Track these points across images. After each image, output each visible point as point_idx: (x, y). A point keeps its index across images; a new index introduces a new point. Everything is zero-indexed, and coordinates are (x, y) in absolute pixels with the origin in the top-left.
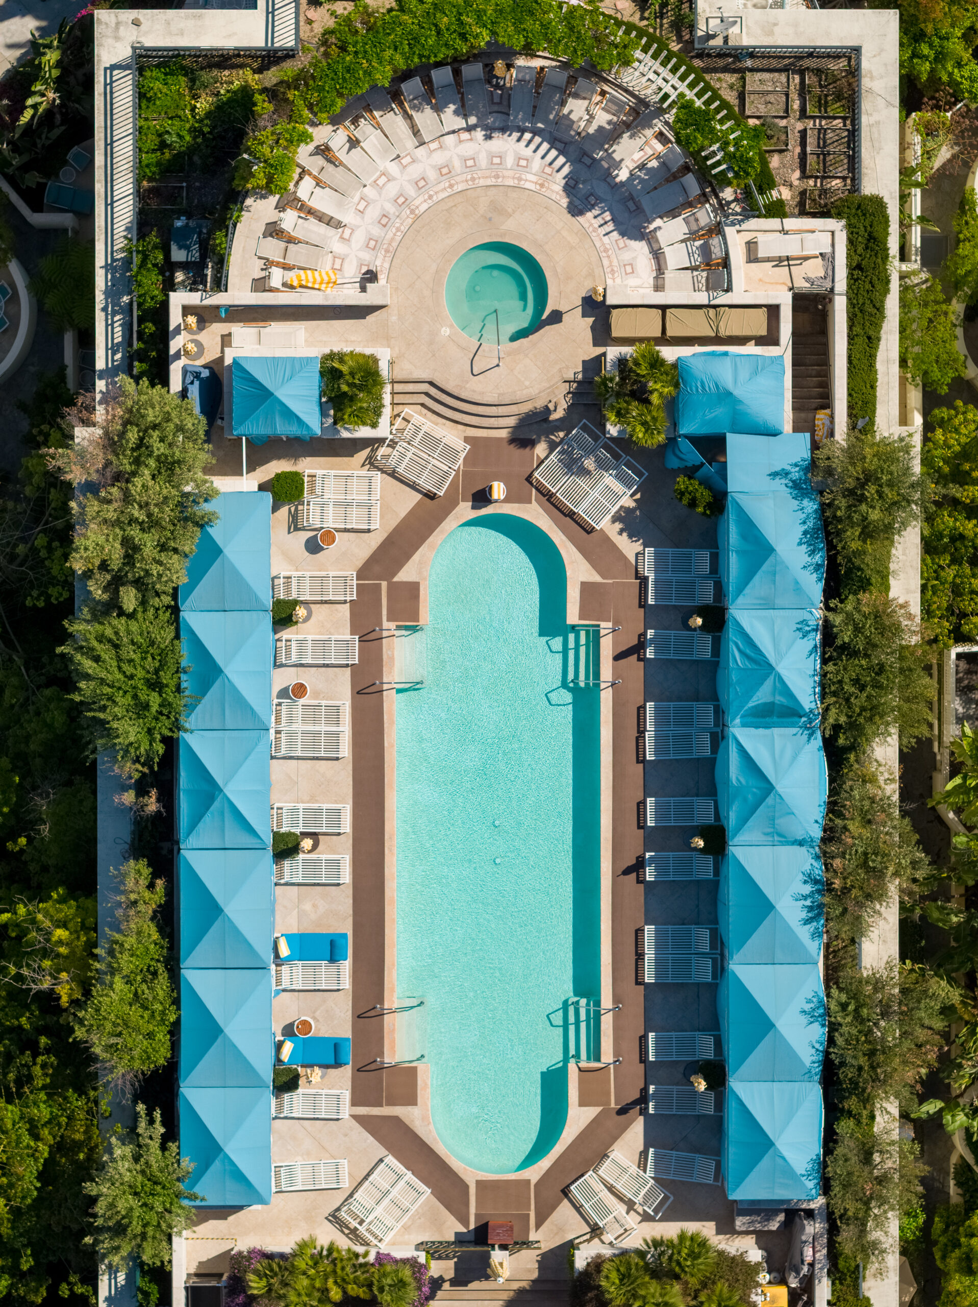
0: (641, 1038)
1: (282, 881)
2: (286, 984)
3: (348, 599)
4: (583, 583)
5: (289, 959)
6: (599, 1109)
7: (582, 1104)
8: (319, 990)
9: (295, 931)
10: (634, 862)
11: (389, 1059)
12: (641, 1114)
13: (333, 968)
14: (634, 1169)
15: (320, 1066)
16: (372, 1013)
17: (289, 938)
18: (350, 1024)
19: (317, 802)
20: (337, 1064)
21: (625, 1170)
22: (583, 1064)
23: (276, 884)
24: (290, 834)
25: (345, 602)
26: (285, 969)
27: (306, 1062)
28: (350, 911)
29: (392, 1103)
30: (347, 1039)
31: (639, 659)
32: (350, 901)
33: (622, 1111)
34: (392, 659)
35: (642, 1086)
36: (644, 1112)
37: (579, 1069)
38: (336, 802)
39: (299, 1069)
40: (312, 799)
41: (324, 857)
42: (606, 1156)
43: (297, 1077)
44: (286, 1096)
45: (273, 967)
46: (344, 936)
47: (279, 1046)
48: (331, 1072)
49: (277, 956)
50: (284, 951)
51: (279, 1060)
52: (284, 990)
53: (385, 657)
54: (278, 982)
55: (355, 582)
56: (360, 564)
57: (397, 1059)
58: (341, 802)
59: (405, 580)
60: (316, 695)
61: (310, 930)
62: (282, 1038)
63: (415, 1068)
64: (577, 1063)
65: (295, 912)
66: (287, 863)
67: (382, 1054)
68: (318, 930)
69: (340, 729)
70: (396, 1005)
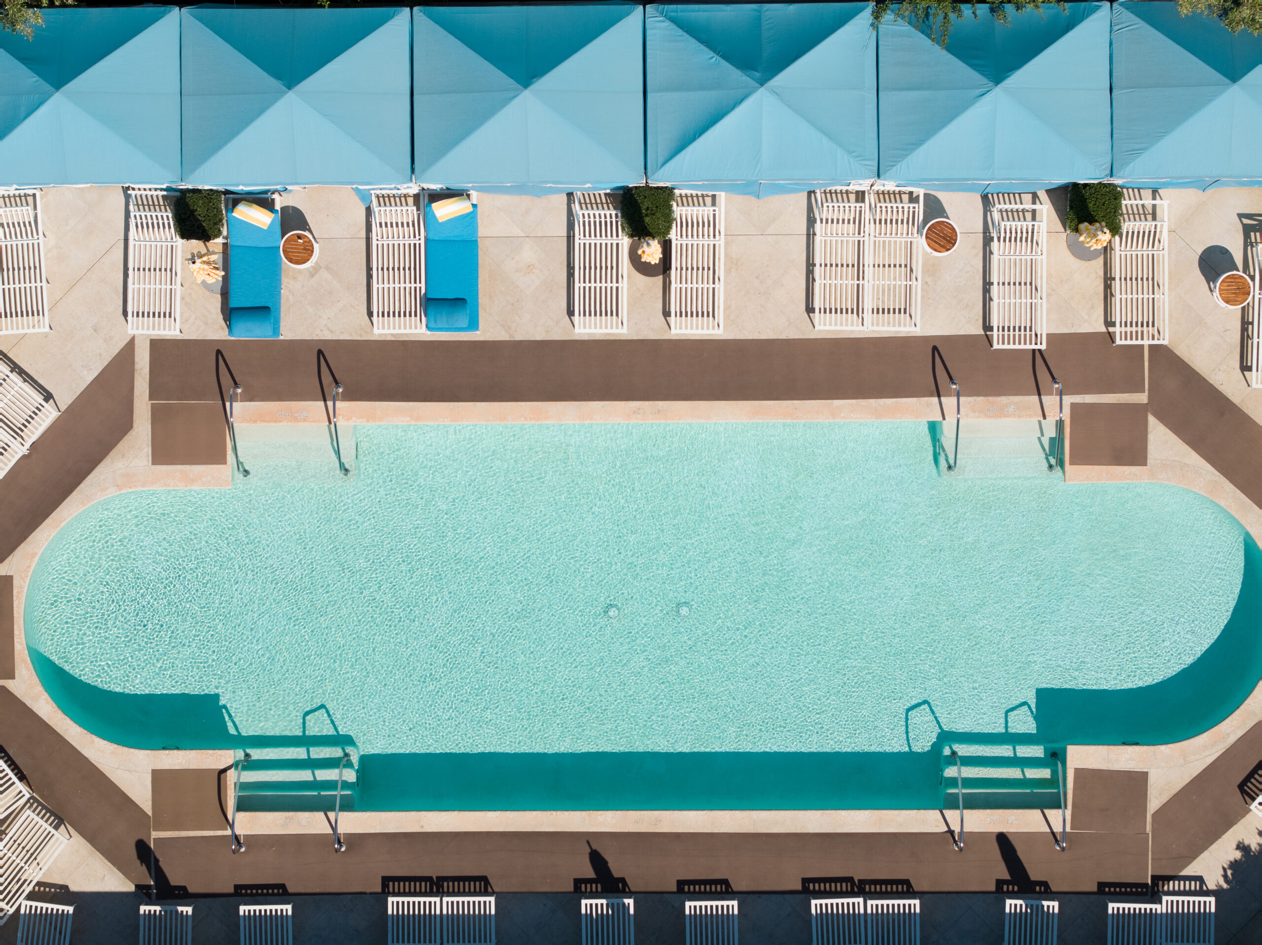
0: (282, 886)
1: (576, 207)
2: (381, 214)
3: (1117, 330)
4: (1146, 774)
5: (426, 218)
6: (147, 808)
7: (159, 777)
8: (369, 277)
9: (482, 231)
10: (616, 874)
11: (239, 409)
12: (137, 887)
13: (410, 303)
14: (34, 875)
15: (225, 279)
16: (327, 379)
17: (470, 220)
18: (307, 336)
19: (728, 271)
20: (230, 313)
21: (32, 857)
22: (232, 777)
23: (570, 195)
24: (668, 220)
25: (1109, 323)
26: (410, 211)
27: (232, 253)
28: (520, 336)
29: (158, 416)
30: (276, 330)
31: (1000, 883)
32: (539, 335)
33: (144, 851)
34: (1001, 413)
35: (192, 889)
36: (143, 893)
37: (224, 771)
38: (727, 308)
39: (220, 240)
40: (733, 263)
41: (624, 285)
42: (59, 821)
43: (205, 236)
44: (167, 215)
45: (414, 189)
46: (473, 325)
47: (263, 201)
48: (215, 302)
49: (435, 197)
50: (444, 210)
51: (235, 199)
52: (369, 211)
53: (1004, 400)
54: (384, 200)
55: (1146, 342)
56: (1182, 351)
57: (239, 426)
58: (727, 317)
59: (1151, 437)
60: (931, 269)
61: (485, 260)
62: (278, 207)
63: (222, 460)
64: (235, 765)
65: (517, 232)
66: (611, 213)
67: (250, 396)
68: (483, 275)
69: (867, 316)
70: (341, 422)
